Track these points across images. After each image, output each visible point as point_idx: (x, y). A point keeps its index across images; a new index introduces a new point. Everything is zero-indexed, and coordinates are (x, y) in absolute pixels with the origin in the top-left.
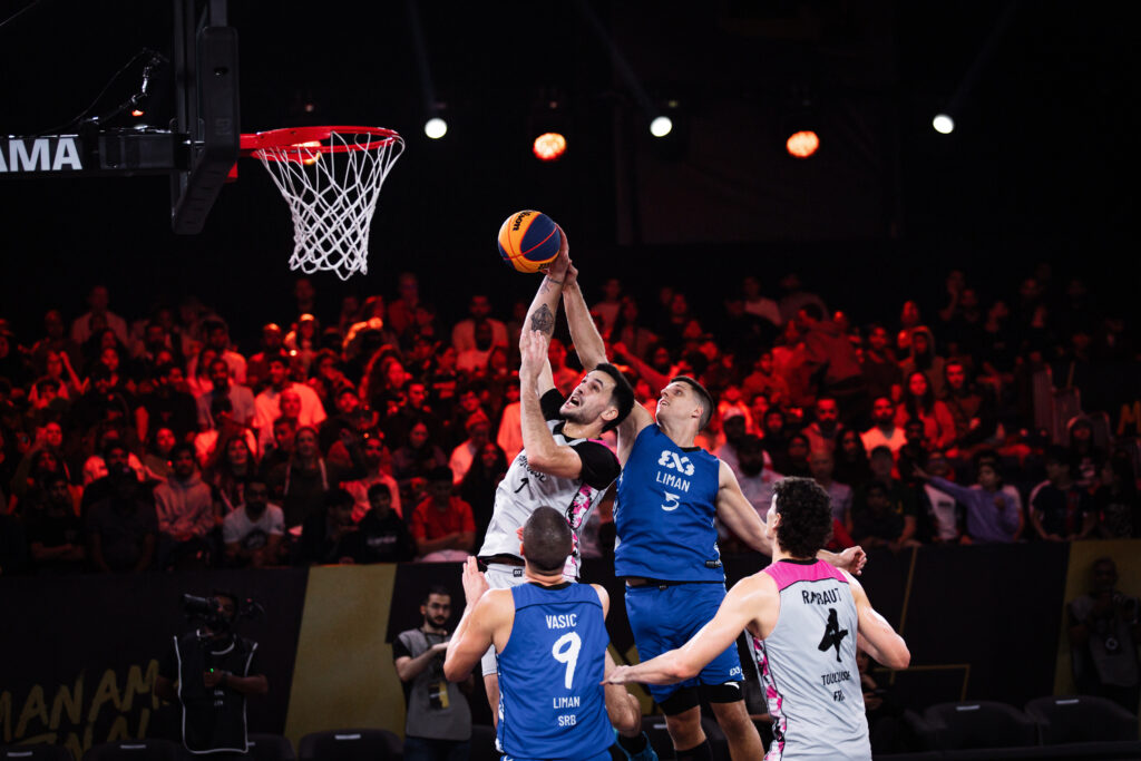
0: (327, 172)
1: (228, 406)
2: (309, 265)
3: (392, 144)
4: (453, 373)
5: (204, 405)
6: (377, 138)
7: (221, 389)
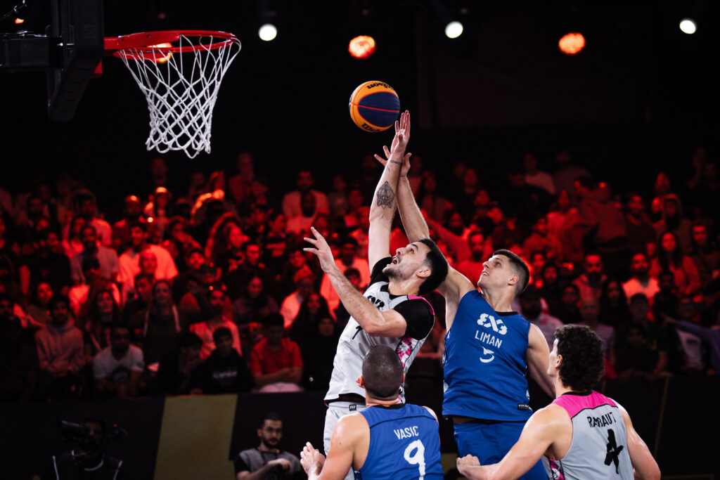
0: (177, 69)
1: (96, 264)
2: (163, 146)
3: (231, 45)
4: (283, 236)
5: (76, 264)
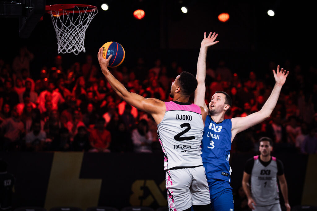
6: (90, 9)
7: (28, 91)
